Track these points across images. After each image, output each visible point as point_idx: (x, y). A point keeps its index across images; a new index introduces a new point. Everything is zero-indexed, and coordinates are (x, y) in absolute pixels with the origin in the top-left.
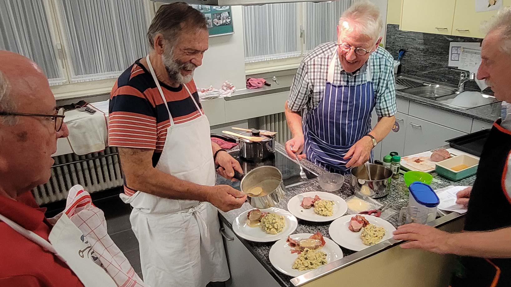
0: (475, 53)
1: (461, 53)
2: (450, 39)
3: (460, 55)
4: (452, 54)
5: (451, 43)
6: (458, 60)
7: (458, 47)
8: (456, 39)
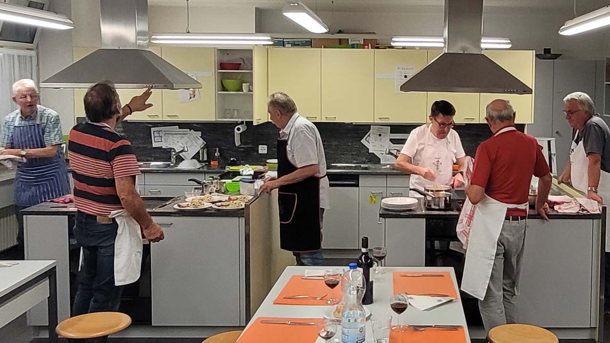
0: (176, 134)
1: (163, 135)
2: (151, 126)
3: (163, 137)
4: (154, 137)
5: (152, 129)
6: (162, 141)
7: (159, 131)
8: (156, 124)
